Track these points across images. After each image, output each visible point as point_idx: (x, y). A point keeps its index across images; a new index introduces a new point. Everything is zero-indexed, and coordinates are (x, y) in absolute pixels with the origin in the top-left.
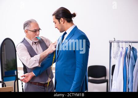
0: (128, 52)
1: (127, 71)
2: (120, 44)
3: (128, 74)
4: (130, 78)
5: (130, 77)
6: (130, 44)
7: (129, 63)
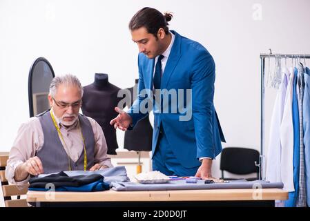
0: (298, 76)
1: (300, 112)
2: (283, 60)
3: (302, 117)
4: (308, 124)
5: (306, 123)
6: (302, 60)
7: (303, 95)
